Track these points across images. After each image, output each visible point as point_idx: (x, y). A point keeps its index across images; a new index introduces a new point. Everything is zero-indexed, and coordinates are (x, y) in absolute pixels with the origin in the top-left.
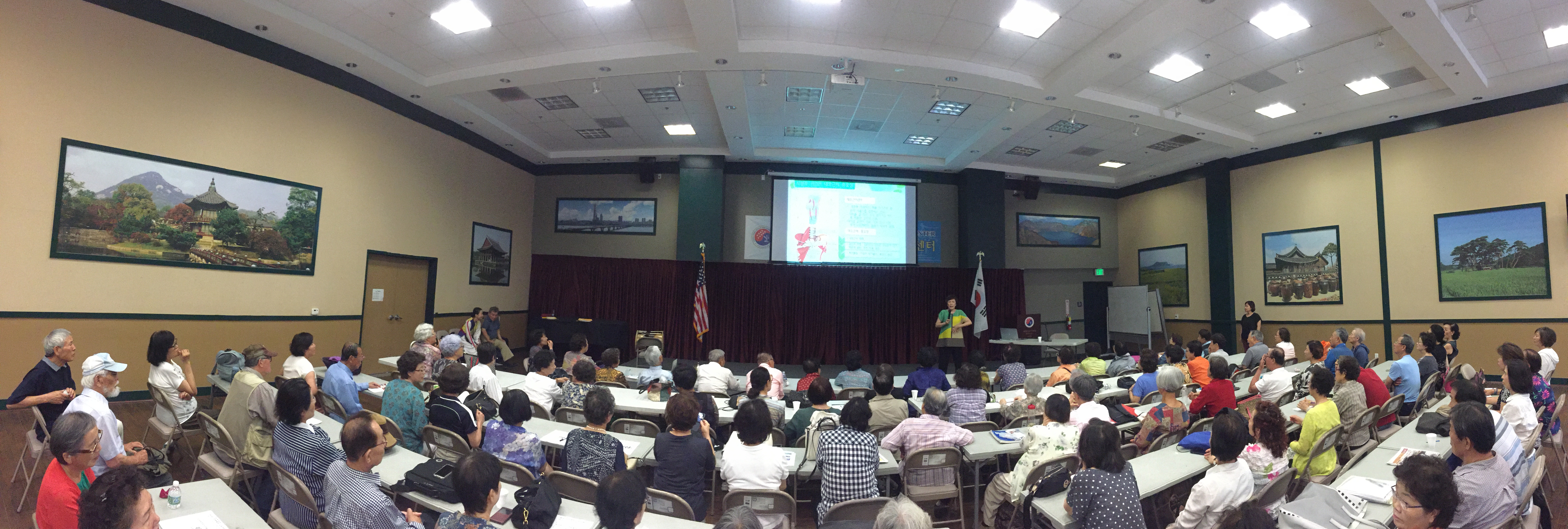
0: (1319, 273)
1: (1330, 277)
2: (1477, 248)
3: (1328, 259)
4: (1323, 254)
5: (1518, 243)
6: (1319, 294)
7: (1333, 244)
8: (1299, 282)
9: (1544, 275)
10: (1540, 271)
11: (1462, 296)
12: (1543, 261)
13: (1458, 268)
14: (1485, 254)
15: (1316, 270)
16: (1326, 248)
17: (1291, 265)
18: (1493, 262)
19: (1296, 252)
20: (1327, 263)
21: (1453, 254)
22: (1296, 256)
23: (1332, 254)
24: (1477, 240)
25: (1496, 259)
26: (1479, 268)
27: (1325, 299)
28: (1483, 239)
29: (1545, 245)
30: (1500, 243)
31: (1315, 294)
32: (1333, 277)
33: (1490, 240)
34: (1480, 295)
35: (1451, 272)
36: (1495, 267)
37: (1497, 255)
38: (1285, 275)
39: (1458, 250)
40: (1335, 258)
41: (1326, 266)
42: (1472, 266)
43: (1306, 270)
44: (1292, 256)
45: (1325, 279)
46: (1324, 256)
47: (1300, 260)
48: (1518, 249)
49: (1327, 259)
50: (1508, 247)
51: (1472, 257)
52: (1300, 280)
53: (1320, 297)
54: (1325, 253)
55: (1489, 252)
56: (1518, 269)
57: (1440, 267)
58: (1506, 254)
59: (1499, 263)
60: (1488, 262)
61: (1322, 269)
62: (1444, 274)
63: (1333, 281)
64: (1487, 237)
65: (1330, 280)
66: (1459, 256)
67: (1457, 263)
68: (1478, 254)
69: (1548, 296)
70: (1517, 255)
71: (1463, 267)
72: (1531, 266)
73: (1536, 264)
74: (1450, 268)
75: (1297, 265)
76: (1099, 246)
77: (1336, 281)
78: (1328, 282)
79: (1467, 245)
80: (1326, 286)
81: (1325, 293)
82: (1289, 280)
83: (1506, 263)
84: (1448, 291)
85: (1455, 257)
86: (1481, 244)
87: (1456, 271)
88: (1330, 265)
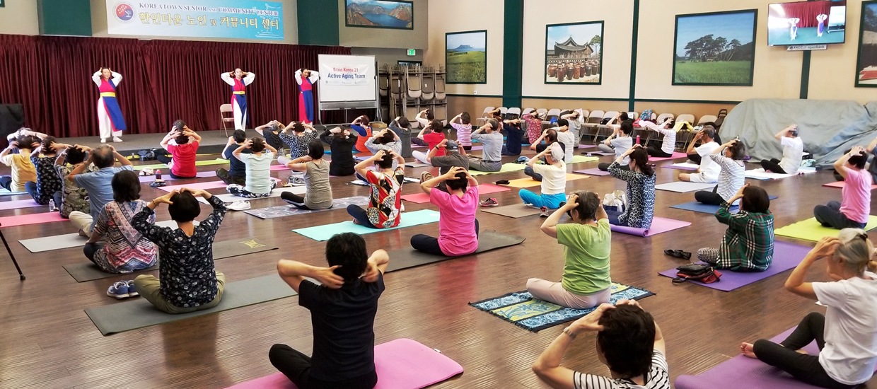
0: (586, 59)
1: (593, 63)
2: (704, 44)
3: (593, 47)
4: (590, 44)
5: (734, 41)
6: (585, 76)
7: (598, 36)
8: (571, 66)
9: (749, 67)
10: (747, 64)
11: (689, 82)
12: (750, 56)
13: (689, 59)
14: (709, 49)
15: (584, 57)
16: (594, 39)
17: (566, 52)
18: (714, 56)
19: (571, 41)
20: (593, 51)
21: (686, 48)
22: (570, 45)
23: (597, 44)
24: (705, 37)
25: (717, 53)
26: (704, 60)
27: (589, 80)
28: (710, 37)
29: (753, 44)
30: (722, 40)
31: (582, 76)
32: (596, 63)
33: (714, 38)
34: (702, 81)
35: (683, 62)
36: (716, 60)
37: (718, 50)
38: (560, 60)
39: (690, 45)
40: (599, 47)
41: (592, 54)
42: (699, 58)
43: (577, 57)
44: (568, 44)
45: (590, 64)
46: (590, 46)
47: (573, 48)
48: (734, 46)
50: (727, 44)
51: (700, 50)
52: (572, 64)
53: (585, 79)
54: (592, 43)
55: (713, 47)
56: (732, 62)
57: (675, 58)
58: (725, 50)
59: (719, 56)
60: (710, 56)
61: (588, 56)
62: (678, 64)
63: (596, 66)
64: (712, 35)
65: (593, 65)
66: (690, 49)
67: (688, 55)
68: (705, 49)
69: (750, 84)
70: (733, 50)
71: (692, 58)
72: (742, 60)
73: (747, 60)
74: (683, 59)
75: (571, 52)
76: (412, 28)
78: (592, 67)
79: (698, 41)
80: (590, 69)
81: (589, 75)
82: (563, 64)
83: (724, 57)
84: (679, 77)
85: (687, 50)
86: (707, 41)
87: (687, 62)
88: (594, 53)
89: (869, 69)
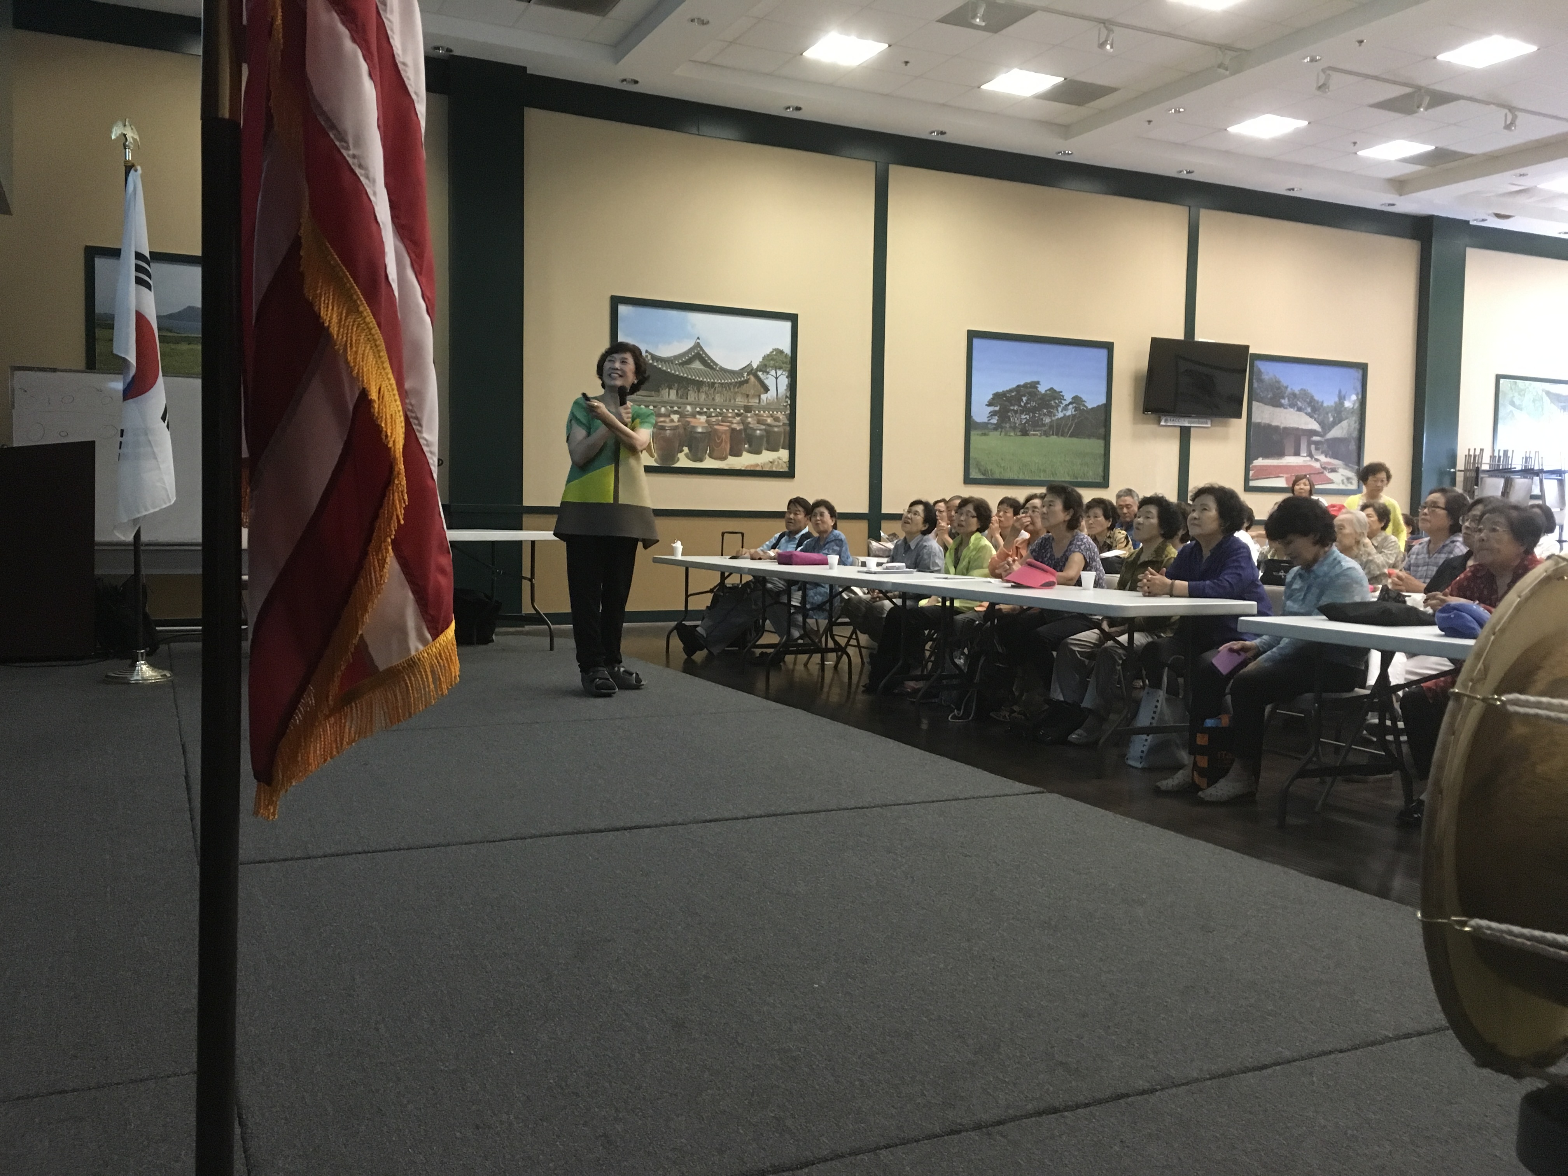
0: (748, 409)
1: (769, 420)
2: (1024, 399)
3: (770, 381)
4: (759, 369)
5: (1077, 400)
6: (744, 453)
7: (781, 352)
8: (700, 423)
9: (1101, 451)
10: (1097, 445)
11: (997, 476)
12: (1102, 431)
13: (995, 429)
14: (1033, 410)
15: (740, 401)
16: (768, 358)
17: (683, 384)
18: (1044, 425)
19: (698, 354)
20: (766, 390)
21: (990, 404)
22: (697, 365)
23: (779, 372)
24: (1025, 386)
25: (1047, 420)
26: (1025, 433)
27: (757, 465)
28: (1034, 385)
29: (1107, 408)
30: (1055, 395)
31: (737, 453)
32: (777, 419)
33: (1042, 389)
34: (1021, 476)
35: (985, 434)
36: (1046, 434)
37: (1050, 414)
38: (664, 403)
39: (998, 398)
40: (784, 381)
41: (764, 397)
42: (1014, 428)
43: (718, 399)
44: (690, 361)
45: (759, 422)
46: (760, 374)
47: (706, 375)
48: (1076, 409)
49: (767, 382)
50: (1065, 403)
51: (1016, 412)
52: (703, 418)
53: (746, 460)
54: (764, 367)
55: (1040, 408)
56: (1074, 440)
57: (970, 424)
58: (1060, 415)
59: (1051, 427)
60: (1036, 424)
61: (754, 402)
62: (975, 437)
63: (776, 429)
64: (1038, 383)
65: (769, 425)
66: (997, 408)
67: (994, 420)
68: (1025, 410)
69: (1105, 483)
70: (1074, 416)
71: (1002, 428)
72: (1089, 436)
73: (1099, 437)
74: (984, 428)
75: (699, 385)
77: (782, 429)
78: (765, 430)
79: (1011, 391)
80: (761, 437)
81: (758, 452)
82: (675, 417)
83: (1058, 429)
84: (978, 465)
85: (991, 409)
86: (1030, 394)
87: (991, 433)
88: (772, 394)
89: (1260, 462)
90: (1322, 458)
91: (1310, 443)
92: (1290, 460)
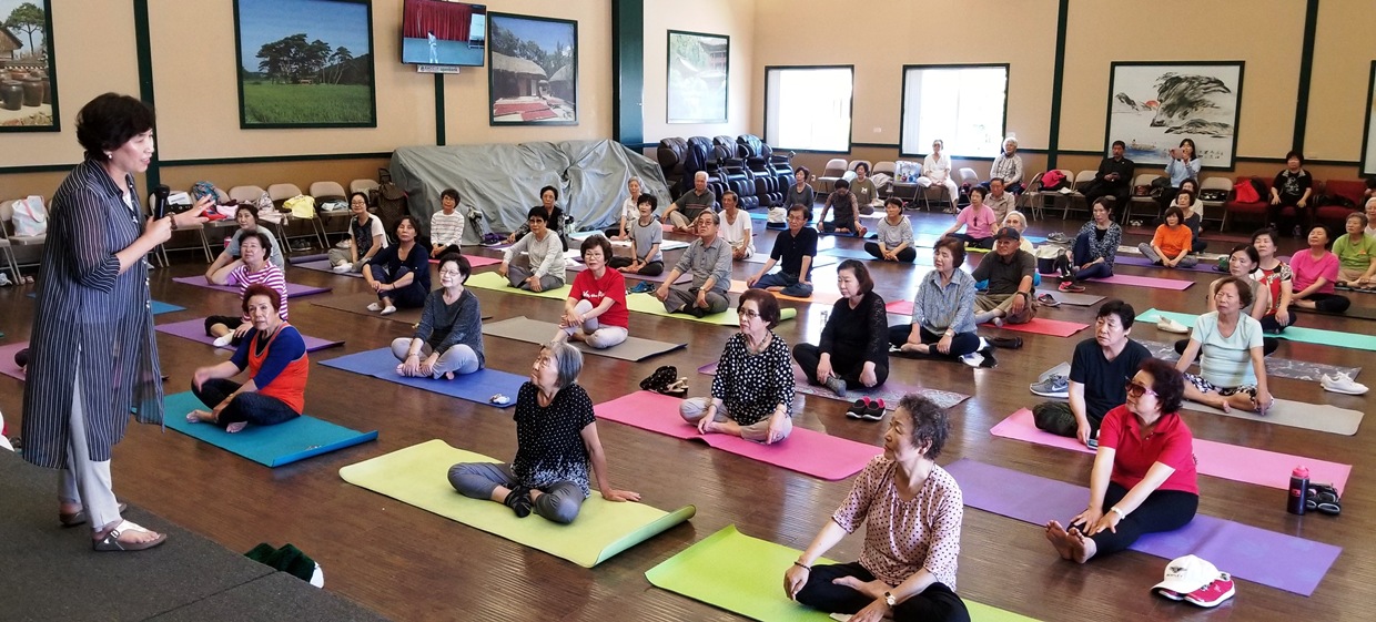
1: (26, 76)
2: (293, 50)
3: (22, 36)
4: (9, 24)
5: (342, 51)
7: (33, 7)
9: (368, 96)
10: (362, 90)
11: (272, 121)
12: (367, 78)
13: (267, 78)
14: (302, 60)
16: (17, 13)
18: (313, 74)
20: (19, 45)
21: (260, 55)
23: (32, 27)
24: (293, 38)
25: (316, 69)
26: (295, 81)
27: (17, 121)
28: (301, 38)
29: (370, 57)
30: (321, 47)
32: (34, 75)
33: (309, 41)
34: (296, 121)
35: (258, 83)
36: (316, 82)
37: (318, 64)
39: (267, 50)
40: (38, 36)
41: (17, 52)
42: (286, 77)
45: (14, 78)
46: (10, 29)
48: (342, 59)
49: (18, 37)
50: (332, 53)
51: (286, 62)
55: (308, 59)
56: (342, 86)
57: (242, 75)
58: (328, 64)
59: (320, 75)
60: (306, 73)
61: (6, 57)
62: (248, 87)
63: (34, 85)
64: (305, 36)
65: (25, 80)
66: (267, 59)
67: (266, 70)
68: (294, 60)
69: (372, 123)
70: (340, 65)
71: (274, 77)
72: (356, 83)
73: (364, 84)
74: (256, 77)
77: (41, 84)
78: (23, 86)
79: (280, 43)
80: (18, 93)
81: (16, 108)
83: (328, 76)
84: (253, 112)
85: (262, 59)
86: (298, 46)
87: (265, 82)
88: (26, 49)
89: (501, 101)
90: (548, 97)
91: (538, 85)
92: (524, 99)
